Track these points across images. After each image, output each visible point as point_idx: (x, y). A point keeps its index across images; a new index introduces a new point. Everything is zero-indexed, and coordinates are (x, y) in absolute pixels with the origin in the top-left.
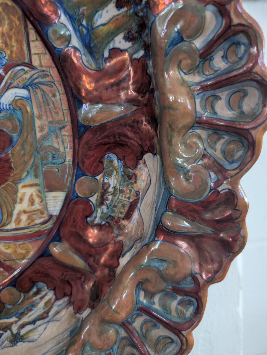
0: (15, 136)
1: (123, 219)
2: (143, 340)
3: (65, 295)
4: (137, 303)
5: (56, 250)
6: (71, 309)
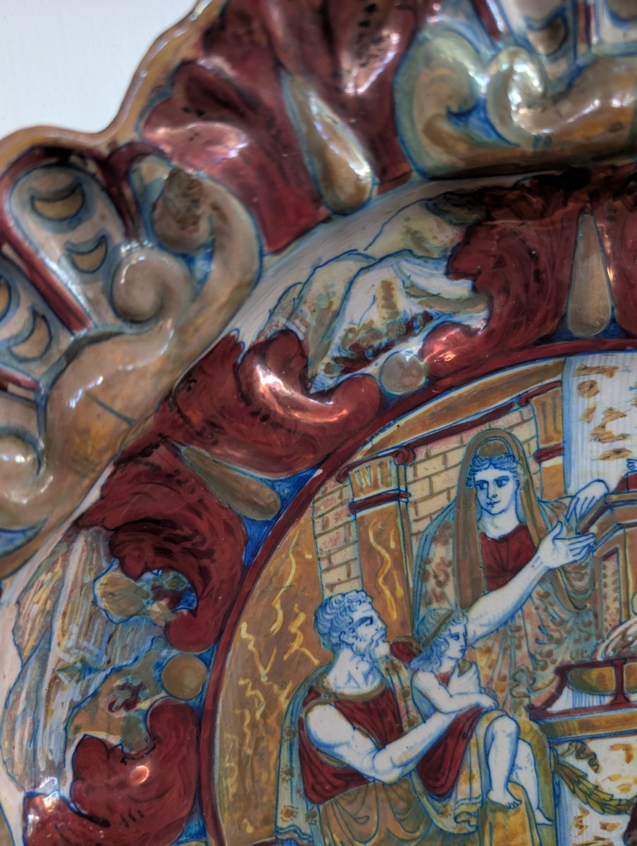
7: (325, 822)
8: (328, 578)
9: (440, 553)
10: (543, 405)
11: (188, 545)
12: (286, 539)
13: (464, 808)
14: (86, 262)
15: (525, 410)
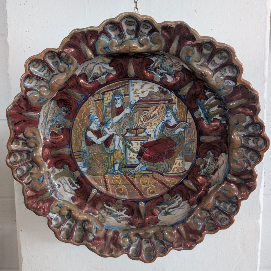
0: (177, 143)
1: (212, 174)
2: (216, 218)
3: (186, 199)
4: (215, 204)
5: (186, 182)
6: (189, 205)
7: (89, 149)
8: (91, 111)
9: (109, 109)
10: (126, 87)
11: (68, 104)
12: (84, 104)
13: (111, 149)
14: (54, 64)
15: (123, 88)
